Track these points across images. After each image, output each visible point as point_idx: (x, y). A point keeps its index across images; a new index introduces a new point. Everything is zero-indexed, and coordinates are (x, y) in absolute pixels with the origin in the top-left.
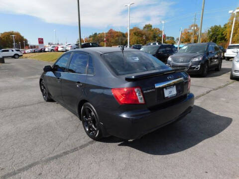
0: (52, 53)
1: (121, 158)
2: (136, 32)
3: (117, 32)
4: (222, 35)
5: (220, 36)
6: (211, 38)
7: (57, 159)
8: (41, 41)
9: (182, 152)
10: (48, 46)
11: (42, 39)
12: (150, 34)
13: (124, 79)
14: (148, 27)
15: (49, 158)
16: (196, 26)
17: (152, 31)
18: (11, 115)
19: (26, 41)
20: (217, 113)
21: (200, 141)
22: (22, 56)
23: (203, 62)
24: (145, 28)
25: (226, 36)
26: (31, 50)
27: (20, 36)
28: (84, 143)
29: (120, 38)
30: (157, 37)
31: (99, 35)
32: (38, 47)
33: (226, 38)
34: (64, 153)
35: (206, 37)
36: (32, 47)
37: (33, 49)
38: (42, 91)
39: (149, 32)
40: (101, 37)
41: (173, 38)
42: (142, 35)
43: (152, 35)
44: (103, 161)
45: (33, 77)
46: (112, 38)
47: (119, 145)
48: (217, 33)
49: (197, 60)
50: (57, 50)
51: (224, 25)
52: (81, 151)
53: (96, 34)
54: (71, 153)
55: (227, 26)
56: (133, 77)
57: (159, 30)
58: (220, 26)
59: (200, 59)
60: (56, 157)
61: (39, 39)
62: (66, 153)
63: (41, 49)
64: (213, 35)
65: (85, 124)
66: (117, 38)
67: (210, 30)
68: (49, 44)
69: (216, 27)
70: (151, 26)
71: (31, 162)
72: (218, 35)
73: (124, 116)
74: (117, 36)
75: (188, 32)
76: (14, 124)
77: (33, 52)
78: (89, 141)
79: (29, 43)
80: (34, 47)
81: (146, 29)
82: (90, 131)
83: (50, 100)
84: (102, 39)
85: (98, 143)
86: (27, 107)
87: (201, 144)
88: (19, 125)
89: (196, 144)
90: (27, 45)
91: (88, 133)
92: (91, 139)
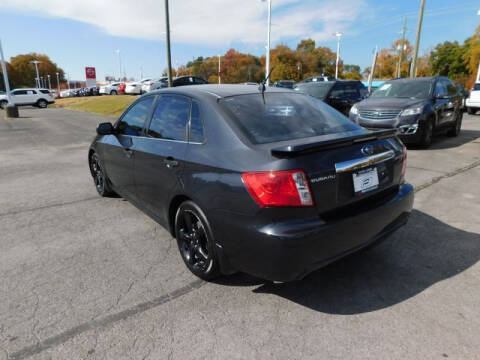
0: (114, 97)
1: (260, 318)
2: (282, 56)
3: (244, 56)
4: (460, 61)
5: (455, 64)
6: (436, 67)
7: (125, 318)
8: (91, 73)
9: (388, 309)
10: (104, 82)
11: (94, 69)
12: (310, 60)
13: (269, 153)
14: (308, 45)
15: (110, 316)
16: (407, 43)
17: (316, 53)
18: (31, 224)
19: (61, 73)
20: (458, 226)
21: (426, 285)
22: (53, 102)
23: (424, 118)
24: (300, 46)
25: (468, 63)
26: (72, 90)
27: (50, 63)
28: (182, 285)
29: (250, 68)
30: (324, 66)
31: (208, 62)
32: (84, 84)
33: (467, 67)
34: (140, 306)
35: (426, 65)
36: (72, 85)
37: (76, 90)
38: (94, 174)
39: (309, 55)
40: (211, 65)
41: (357, 69)
42: (295, 61)
43: (314, 62)
44: (222, 325)
45: (74, 146)
46: (233, 69)
47: (255, 291)
48: (450, 57)
49: (411, 112)
50: (123, 92)
51: (466, 42)
52: (176, 303)
53: (200, 59)
54: (155, 306)
55: (472, 43)
56: (289, 149)
57: (328, 51)
58: (456, 43)
59: (419, 110)
60: (124, 316)
61: (87, 69)
62: (144, 307)
63: (92, 90)
64: (440, 62)
65: (184, 245)
66: (243, 68)
67: (435, 51)
68: (107, 79)
69: (447, 44)
70: (313, 43)
71: (72, 324)
72: (451, 62)
73: (269, 232)
74: (244, 63)
75: (389, 56)
76: (37, 244)
77: (74, 96)
78: (190, 281)
79: (66, 77)
80: (78, 85)
81: (303, 50)
82: (193, 260)
83: (109, 193)
84: (215, 68)
85: (210, 287)
86: (64, 208)
87: (427, 292)
88: (46, 246)
89: (419, 292)
90: (63, 81)
91: (190, 264)
92: (195, 278)
